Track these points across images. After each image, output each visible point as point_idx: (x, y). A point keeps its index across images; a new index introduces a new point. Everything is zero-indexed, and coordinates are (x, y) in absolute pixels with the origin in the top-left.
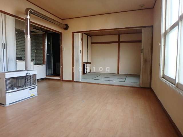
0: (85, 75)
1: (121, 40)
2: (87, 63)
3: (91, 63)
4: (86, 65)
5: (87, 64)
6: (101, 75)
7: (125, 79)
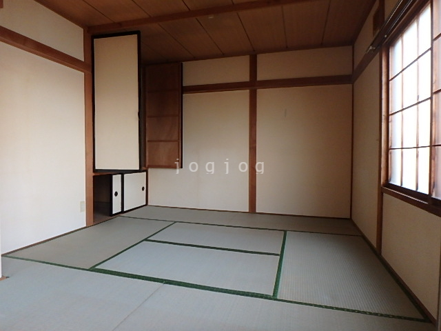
0: (110, 234)
4: (116, 180)
6: (175, 222)
7: (279, 257)
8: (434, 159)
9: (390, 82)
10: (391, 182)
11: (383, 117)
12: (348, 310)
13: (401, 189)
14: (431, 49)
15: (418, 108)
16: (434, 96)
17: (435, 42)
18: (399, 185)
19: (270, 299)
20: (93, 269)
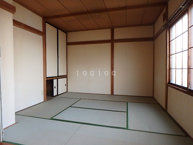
1: (116, 38)
2: (58, 77)
3: (67, 77)
5: (57, 79)
6: (81, 99)
7: (126, 113)
8: (189, 74)
9: (171, 42)
10: (171, 82)
11: (168, 56)
12: (157, 133)
13: (175, 85)
14: (188, 31)
15: (182, 53)
16: (189, 49)
17: (189, 29)
18: (175, 83)
19: (126, 129)
20: (52, 119)
